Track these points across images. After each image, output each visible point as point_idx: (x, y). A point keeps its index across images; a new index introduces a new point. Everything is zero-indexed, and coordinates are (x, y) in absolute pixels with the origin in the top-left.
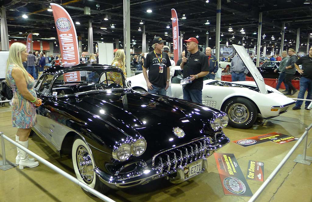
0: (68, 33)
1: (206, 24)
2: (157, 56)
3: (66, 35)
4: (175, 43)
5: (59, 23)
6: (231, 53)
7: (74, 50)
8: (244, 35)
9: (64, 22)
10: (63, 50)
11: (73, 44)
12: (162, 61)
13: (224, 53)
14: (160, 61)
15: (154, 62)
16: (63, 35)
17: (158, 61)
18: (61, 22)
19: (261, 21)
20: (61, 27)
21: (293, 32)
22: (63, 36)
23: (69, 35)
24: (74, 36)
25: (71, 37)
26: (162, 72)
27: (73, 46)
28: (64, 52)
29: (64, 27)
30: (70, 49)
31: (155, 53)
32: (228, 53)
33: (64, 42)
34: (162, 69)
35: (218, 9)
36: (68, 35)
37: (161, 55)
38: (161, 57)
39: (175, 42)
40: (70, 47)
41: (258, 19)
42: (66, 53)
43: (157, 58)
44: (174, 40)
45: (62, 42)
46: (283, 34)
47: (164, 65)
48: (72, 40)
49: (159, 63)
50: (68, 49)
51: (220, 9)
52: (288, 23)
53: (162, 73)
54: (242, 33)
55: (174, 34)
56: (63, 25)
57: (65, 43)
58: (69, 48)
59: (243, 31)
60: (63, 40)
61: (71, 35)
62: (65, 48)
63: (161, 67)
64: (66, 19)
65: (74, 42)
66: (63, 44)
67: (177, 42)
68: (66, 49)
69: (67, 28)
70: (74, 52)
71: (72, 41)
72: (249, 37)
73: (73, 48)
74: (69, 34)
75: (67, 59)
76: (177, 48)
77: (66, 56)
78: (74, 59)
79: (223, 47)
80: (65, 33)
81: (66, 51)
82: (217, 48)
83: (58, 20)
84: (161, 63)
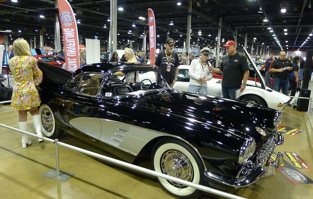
1: (170, 24)
2: (167, 56)
3: (69, 29)
4: (152, 42)
6: (197, 53)
7: (75, 46)
8: (200, 36)
9: (68, 16)
10: (67, 46)
11: (74, 40)
12: (170, 60)
13: (192, 52)
14: (169, 60)
15: (163, 61)
16: (67, 29)
17: (167, 60)
18: (65, 16)
19: (220, 24)
20: (65, 21)
21: (242, 36)
22: (66, 30)
23: (71, 30)
24: (75, 31)
25: (73, 32)
26: (169, 70)
27: (74, 41)
28: (67, 47)
29: (67, 21)
30: (72, 45)
31: (166, 53)
32: (195, 53)
33: (67, 37)
34: (169, 68)
35: (189, 12)
36: (70, 30)
37: (171, 55)
38: (171, 57)
39: (151, 40)
40: (72, 43)
42: (69, 49)
43: (166, 57)
44: (151, 39)
45: (66, 37)
46: (235, 37)
47: (172, 64)
48: (74, 35)
49: (168, 62)
50: (70, 44)
51: (191, 12)
52: (240, 28)
53: (169, 72)
54: (199, 34)
55: (150, 33)
56: (66, 18)
57: (68, 39)
58: (71, 43)
59: (200, 33)
60: (67, 35)
61: (73, 30)
62: (68, 44)
64: (69, 13)
65: (75, 38)
66: (66, 39)
67: (154, 41)
69: (70, 22)
70: (75, 48)
71: (74, 37)
72: (205, 39)
73: (74, 44)
74: (71, 29)
75: (70, 56)
76: (153, 47)
77: (69, 52)
78: (76, 55)
79: (191, 47)
80: (68, 27)
81: (69, 46)
82: (187, 48)
83: (62, 13)
84: (169, 63)
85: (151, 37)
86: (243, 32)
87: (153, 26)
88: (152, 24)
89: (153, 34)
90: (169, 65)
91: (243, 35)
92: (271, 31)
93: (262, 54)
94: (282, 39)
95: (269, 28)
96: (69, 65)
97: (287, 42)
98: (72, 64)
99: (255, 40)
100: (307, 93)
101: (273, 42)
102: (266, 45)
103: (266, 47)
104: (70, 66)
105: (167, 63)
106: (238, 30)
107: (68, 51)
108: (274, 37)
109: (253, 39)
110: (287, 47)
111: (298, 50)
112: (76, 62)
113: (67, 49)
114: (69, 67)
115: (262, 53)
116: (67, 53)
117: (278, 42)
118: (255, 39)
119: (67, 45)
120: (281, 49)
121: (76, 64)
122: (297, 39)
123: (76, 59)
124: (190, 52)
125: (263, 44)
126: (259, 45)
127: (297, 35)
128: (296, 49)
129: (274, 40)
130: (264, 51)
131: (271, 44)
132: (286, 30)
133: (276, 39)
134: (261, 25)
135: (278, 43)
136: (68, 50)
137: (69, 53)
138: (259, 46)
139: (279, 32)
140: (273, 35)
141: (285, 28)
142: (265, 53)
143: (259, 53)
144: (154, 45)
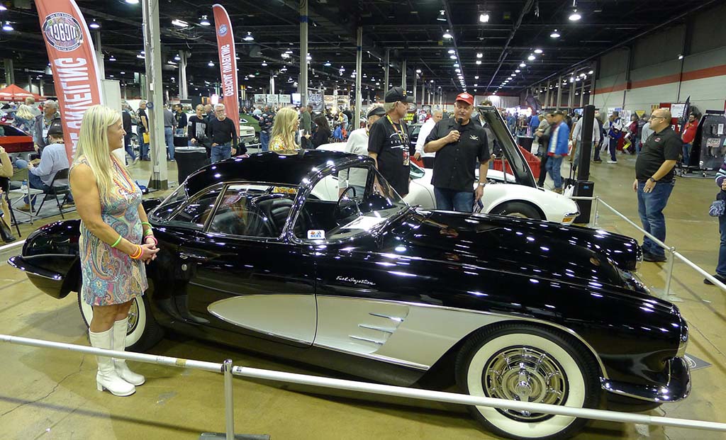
0: (74, 56)
1: (246, 39)
3: (70, 60)
4: (228, 82)
5: (51, 27)
7: (91, 102)
9: (66, 25)
10: (67, 103)
11: (88, 86)
14: (403, 139)
15: (394, 142)
16: (63, 60)
18: (56, 25)
19: (360, 43)
20: (59, 39)
22: (64, 62)
23: (78, 62)
25: (82, 66)
26: (407, 163)
27: (89, 90)
28: (69, 107)
29: (64, 40)
30: (83, 99)
32: (315, 104)
33: (67, 80)
34: (407, 157)
35: (302, 14)
36: (75, 62)
38: (403, 130)
39: (226, 79)
40: (82, 95)
41: (356, 38)
42: (74, 111)
43: (397, 133)
44: (224, 75)
45: (62, 80)
48: (87, 74)
50: (77, 98)
51: (307, 15)
52: (394, 51)
55: (223, 61)
56: (62, 32)
57: (69, 84)
58: (79, 95)
60: (65, 76)
61: (83, 61)
62: (70, 96)
63: (406, 153)
64: (68, 17)
65: (91, 81)
66: (64, 86)
67: (234, 81)
68: (72, 100)
69: (73, 41)
71: (87, 78)
73: (88, 96)
74: (78, 59)
75: (77, 127)
76: (232, 94)
77: (73, 118)
79: (308, 93)
80: (67, 55)
81: (71, 103)
82: (303, 95)
83: (49, 18)
85: (224, 72)
87: (228, 46)
88: (225, 42)
89: (230, 64)
91: (398, 64)
92: (453, 57)
94: (469, 71)
95: (451, 52)
97: (477, 78)
99: (419, 74)
100: (587, 187)
101: (452, 79)
102: (437, 83)
103: (437, 87)
106: (392, 54)
107: (71, 116)
108: (457, 68)
109: (414, 74)
110: (476, 88)
111: (494, 94)
113: (69, 110)
115: (431, 99)
116: (68, 120)
117: (461, 78)
118: (419, 71)
119: (66, 100)
122: (497, 72)
125: (432, 81)
126: (425, 84)
127: (499, 65)
128: (490, 92)
129: (455, 75)
130: (434, 96)
131: (449, 82)
132: (480, 56)
133: (458, 73)
134: (436, 44)
135: (461, 81)
136: (71, 113)
137: (72, 121)
138: (426, 86)
139: (466, 58)
140: (455, 65)
141: (479, 51)
143: (426, 103)
144: (232, 90)
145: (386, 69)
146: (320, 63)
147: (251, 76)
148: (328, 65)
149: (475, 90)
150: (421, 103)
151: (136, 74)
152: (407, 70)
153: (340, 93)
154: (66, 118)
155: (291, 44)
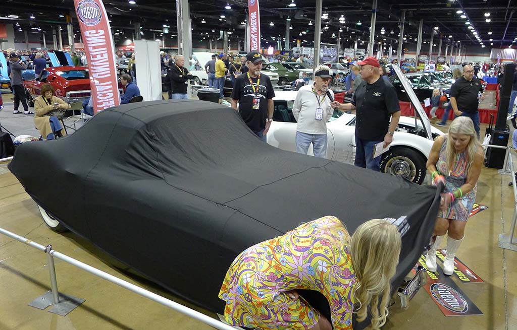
0: (96, 28)
1: (290, 5)
2: (251, 82)
3: (94, 31)
4: (254, 40)
5: (82, 10)
6: (334, 57)
7: (107, 59)
8: (343, 25)
9: (91, 7)
10: (92, 61)
11: (106, 49)
13: (324, 56)
14: (256, 89)
15: (246, 91)
16: (90, 31)
17: (253, 90)
18: (85, 8)
19: (375, 6)
20: (87, 17)
22: (90, 33)
23: (99, 33)
24: (106, 34)
25: (102, 35)
26: (257, 107)
27: (106, 52)
28: (93, 63)
29: (90, 18)
30: (102, 58)
31: (249, 77)
32: (329, 56)
33: (92, 45)
34: (257, 103)
36: (97, 33)
37: (259, 80)
38: (258, 83)
39: (253, 37)
40: (102, 55)
42: (96, 66)
43: (251, 85)
44: (252, 35)
45: (89, 45)
47: (261, 96)
48: (104, 40)
49: (254, 93)
50: (99, 57)
52: (410, 12)
53: (257, 110)
56: (89, 13)
57: (94, 48)
58: (100, 55)
59: (342, 20)
60: (91, 42)
61: (102, 32)
62: (94, 56)
63: (256, 100)
64: (93, 3)
65: (108, 45)
66: (91, 49)
67: (258, 39)
68: (95, 59)
69: (96, 18)
70: (108, 63)
71: (105, 43)
72: (351, 29)
73: (106, 56)
74: (99, 31)
75: (99, 77)
76: (257, 49)
77: (96, 71)
78: (110, 75)
79: (324, 48)
80: (92, 28)
81: (94, 61)
82: (316, 49)
83: (81, 4)
84: (256, 94)
85: (252, 32)
86: (416, 18)
87: (255, 13)
88: (254, 10)
89: (256, 26)
90: (257, 98)
91: (415, 23)
92: (463, 17)
93: (449, 54)
94: (482, 28)
95: (459, 12)
96: (98, 93)
97: (490, 33)
98: (103, 91)
99: (437, 30)
100: (502, 137)
101: (467, 35)
102: (455, 38)
103: (456, 42)
104: (100, 95)
105: (253, 95)
106: (407, 15)
107: (95, 70)
108: (469, 25)
109: (432, 30)
110: (492, 42)
111: (510, 47)
112: (111, 86)
113: (93, 66)
114: (98, 97)
115: (449, 51)
116: (93, 73)
117: (475, 34)
118: (436, 28)
119: (92, 59)
120: (481, 45)
121: (111, 91)
122: (507, 29)
123: (111, 82)
124: (322, 56)
125: (450, 37)
126: (443, 39)
127: (507, 23)
128: (506, 45)
129: (469, 32)
130: (452, 49)
131: (465, 37)
132: (487, 15)
133: (472, 29)
134: (445, 6)
135: (476, 36)
136: (95, 68)
137: (96, 73)
138: (444, 41)
139: (476, 17)
140: (467, 23)
141: (487, 11)
142: (454, 51)
143: (443, 54)
144: (257, 46)
145: (402, 27)
146: (353, 22)
147: (304, 33)
148: (359, 24)
149: (492, 44)
150: (437, 54)
151: (221, 32)
152: (423, 27)
153: (359, 47)
154: (92, 71)
155: (326, 8)
